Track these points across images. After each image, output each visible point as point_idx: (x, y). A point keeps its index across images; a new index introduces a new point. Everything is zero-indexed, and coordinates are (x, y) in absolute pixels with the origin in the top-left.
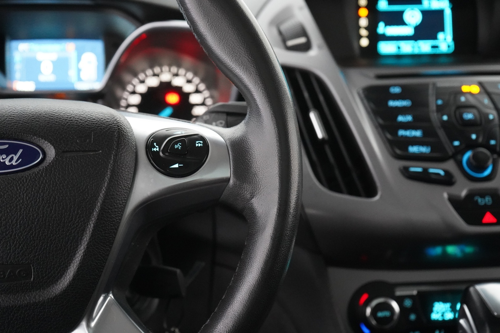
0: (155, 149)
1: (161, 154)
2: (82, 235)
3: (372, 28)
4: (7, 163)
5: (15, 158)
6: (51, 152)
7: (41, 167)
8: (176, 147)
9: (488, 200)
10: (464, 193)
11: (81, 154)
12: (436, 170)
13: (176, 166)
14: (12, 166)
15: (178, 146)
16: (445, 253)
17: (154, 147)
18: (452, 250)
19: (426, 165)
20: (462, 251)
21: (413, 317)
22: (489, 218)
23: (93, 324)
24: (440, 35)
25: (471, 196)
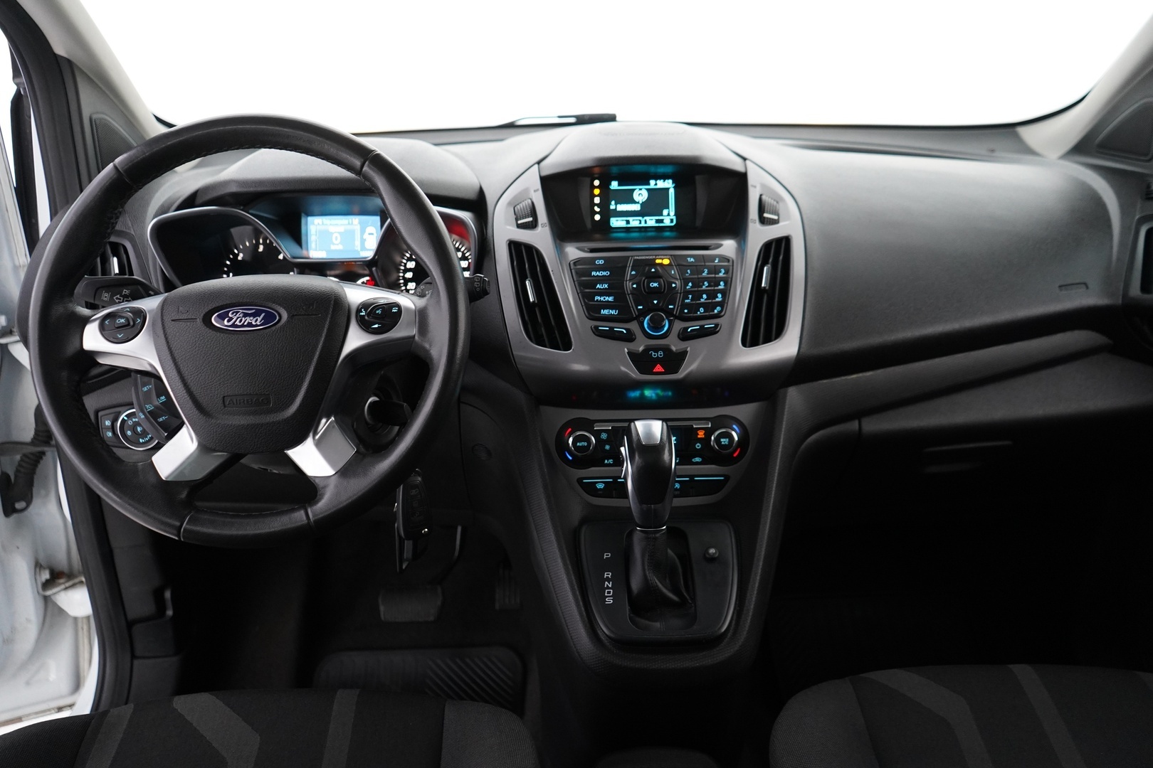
0: (362, 314)
1: (366, 318)
2: (306, 375)
3: (604, 205)
4: (254, 323)
5: (259, 319)
6: (285, 316)
7: (277, 326)
8: (377, 312)
9: (660, 354)
10: (641, 349)
11: (306, 317)
12: (621, 329)
13: (376, 326)
14: (257, 326)
15: (379, 312)
16: (642, 395)
17: (362, 312)
18: (648, 393)
19: (612, 324)
20: (657, 395)
21: (607, 447)
22: (659, 368)
23: (317, 437)
24: (665, 212)
25: (647, 350)
